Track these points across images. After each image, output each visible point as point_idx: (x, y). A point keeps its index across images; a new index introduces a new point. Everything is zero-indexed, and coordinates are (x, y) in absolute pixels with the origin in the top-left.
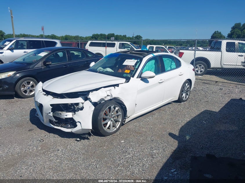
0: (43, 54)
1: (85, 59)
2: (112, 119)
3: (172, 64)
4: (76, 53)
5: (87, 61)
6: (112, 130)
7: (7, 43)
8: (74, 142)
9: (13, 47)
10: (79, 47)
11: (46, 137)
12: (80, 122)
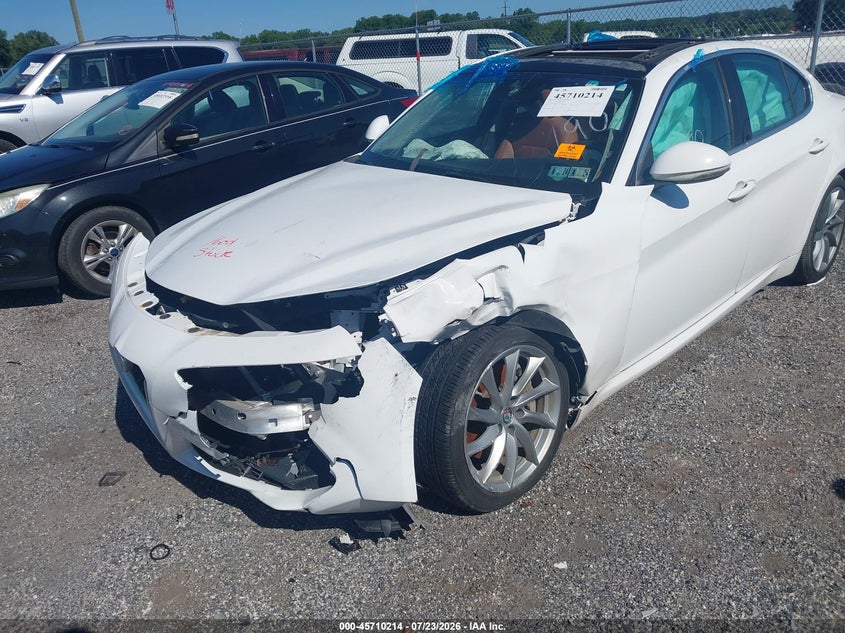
0: (160, 100)
1: (341, 109)
2: (514, 421)
3: (768, 97)
4: (302, 87)
5: (349, 117)
6: (515, 477)
7: (33, 68)
8: (326, 560)
9: (56, 83)
10: (310, 58)
11: (182, 524)
12: (348, 463)
